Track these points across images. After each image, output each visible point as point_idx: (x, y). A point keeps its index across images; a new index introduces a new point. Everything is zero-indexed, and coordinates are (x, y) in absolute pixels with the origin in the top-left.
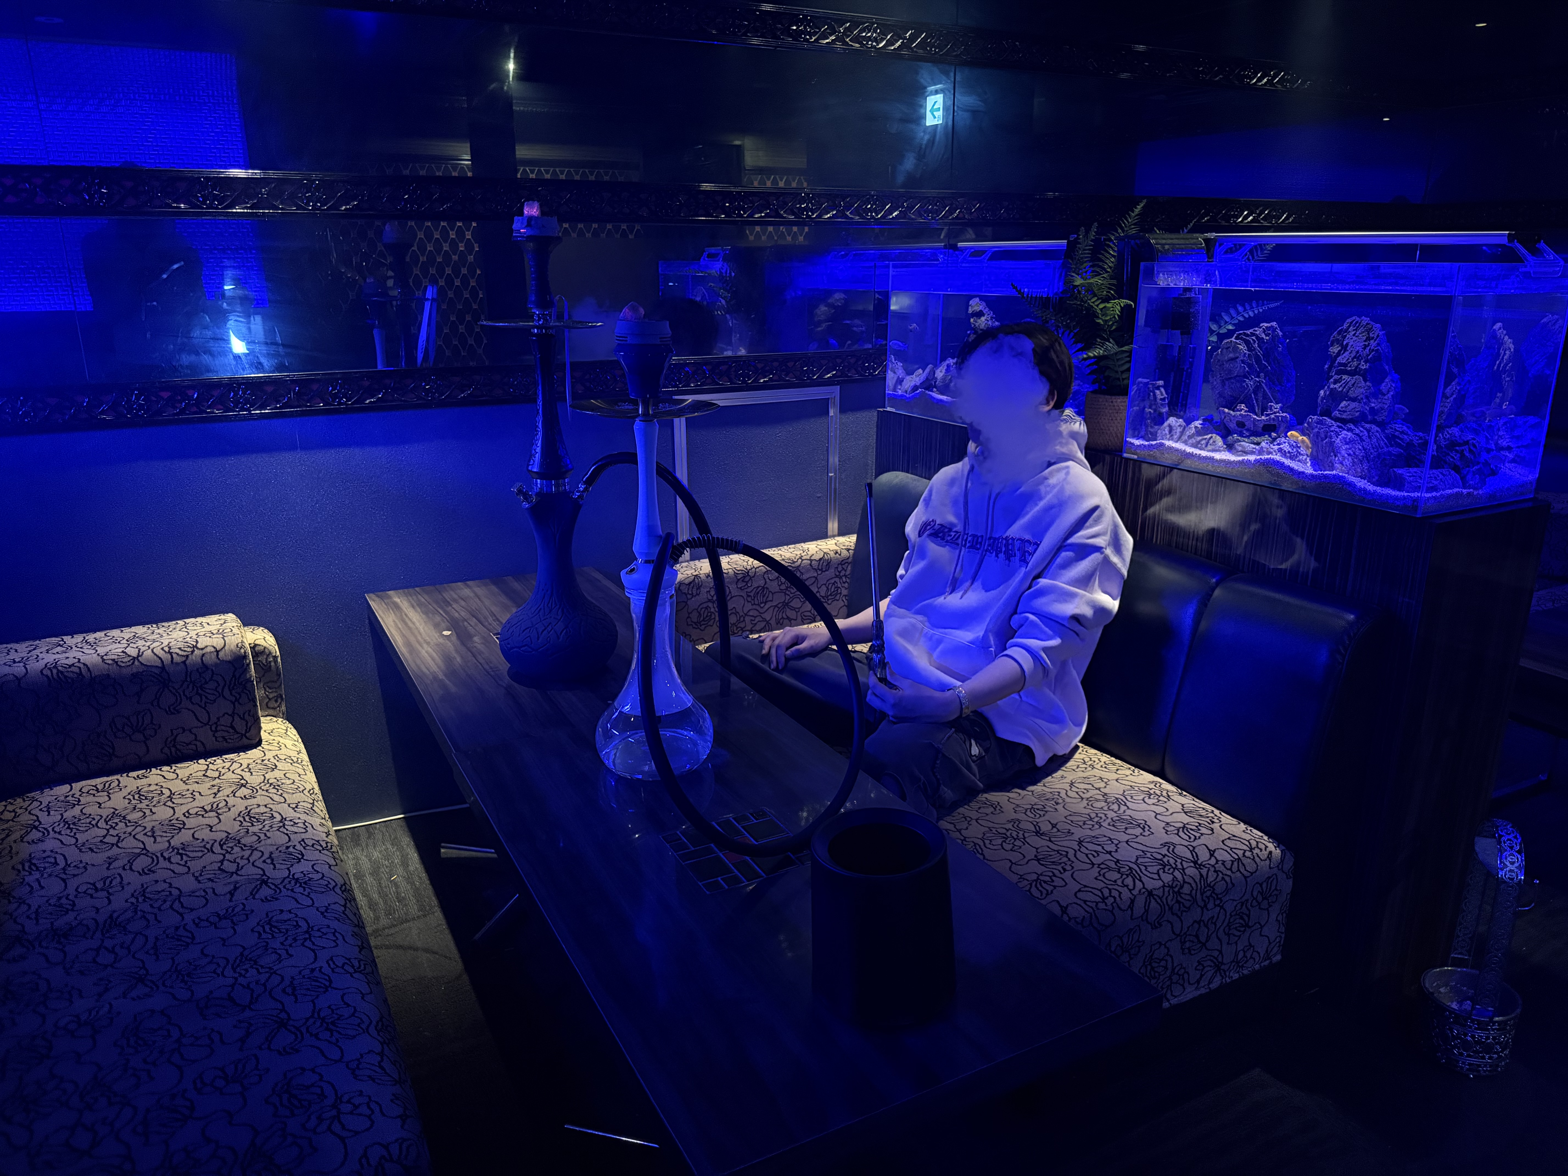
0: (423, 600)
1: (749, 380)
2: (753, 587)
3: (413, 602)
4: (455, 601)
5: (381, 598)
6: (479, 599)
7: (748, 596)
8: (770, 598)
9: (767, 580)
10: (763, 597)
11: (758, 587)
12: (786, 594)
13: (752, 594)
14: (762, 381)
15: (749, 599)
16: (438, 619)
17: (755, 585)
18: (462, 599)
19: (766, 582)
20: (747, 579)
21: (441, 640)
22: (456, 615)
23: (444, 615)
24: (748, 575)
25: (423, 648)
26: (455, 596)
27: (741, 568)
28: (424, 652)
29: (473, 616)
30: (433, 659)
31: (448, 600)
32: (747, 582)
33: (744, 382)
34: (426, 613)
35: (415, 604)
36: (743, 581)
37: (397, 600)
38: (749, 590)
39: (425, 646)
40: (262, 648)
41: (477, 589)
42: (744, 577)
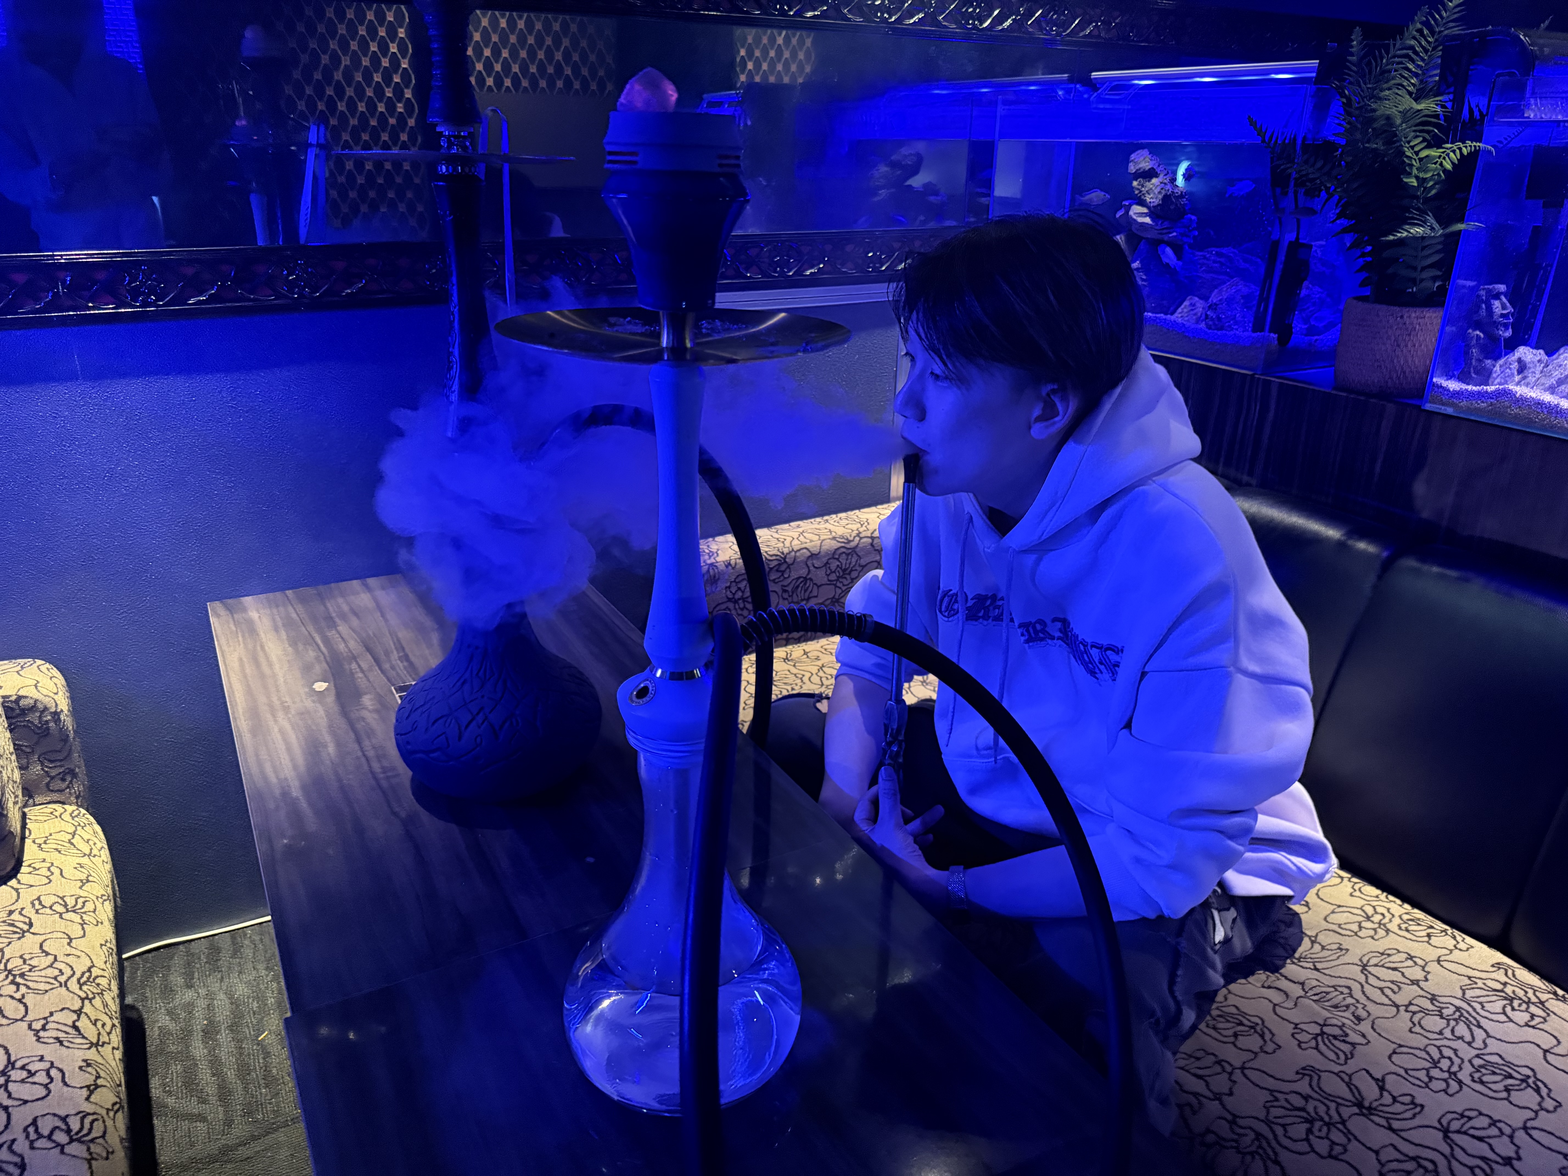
0: (294, 616)
1: (789, 272)
2: (790, 580)
3: (278, 618)
4: (343, 617)
5: (230, 610)
6: (383, 615)
7: (785, 591)
8: (815, 593)
9: (812, 568)
10: (805, 591)
11: (798, 578)
12: (836, 586)
13: (789, 589)
14: (808, 273)
15: (786, 595)
16: (311, 654)
17: (794, 575)
18: (355, 614)
19: (809, 571)
20: (783, 568)
21: (309, 704)
22: (342, 647)
23: (322, 645)
24: (785, 562)
25: (276, 721)
26: (345, 608)
27: (775, 552)
28: (276, 730)
29: (369, 649)
30: (289, 749)
31: (334, 615)
32: (783, 572)
33: (782, 274)
34: (293, 643)
35: (280, 624)
36: (777, 571)
37: (254, 615)
38: (785, 583)
39: (280, 715)
40: (32, 702)
41: (380, 594)
42: (779, 565)
